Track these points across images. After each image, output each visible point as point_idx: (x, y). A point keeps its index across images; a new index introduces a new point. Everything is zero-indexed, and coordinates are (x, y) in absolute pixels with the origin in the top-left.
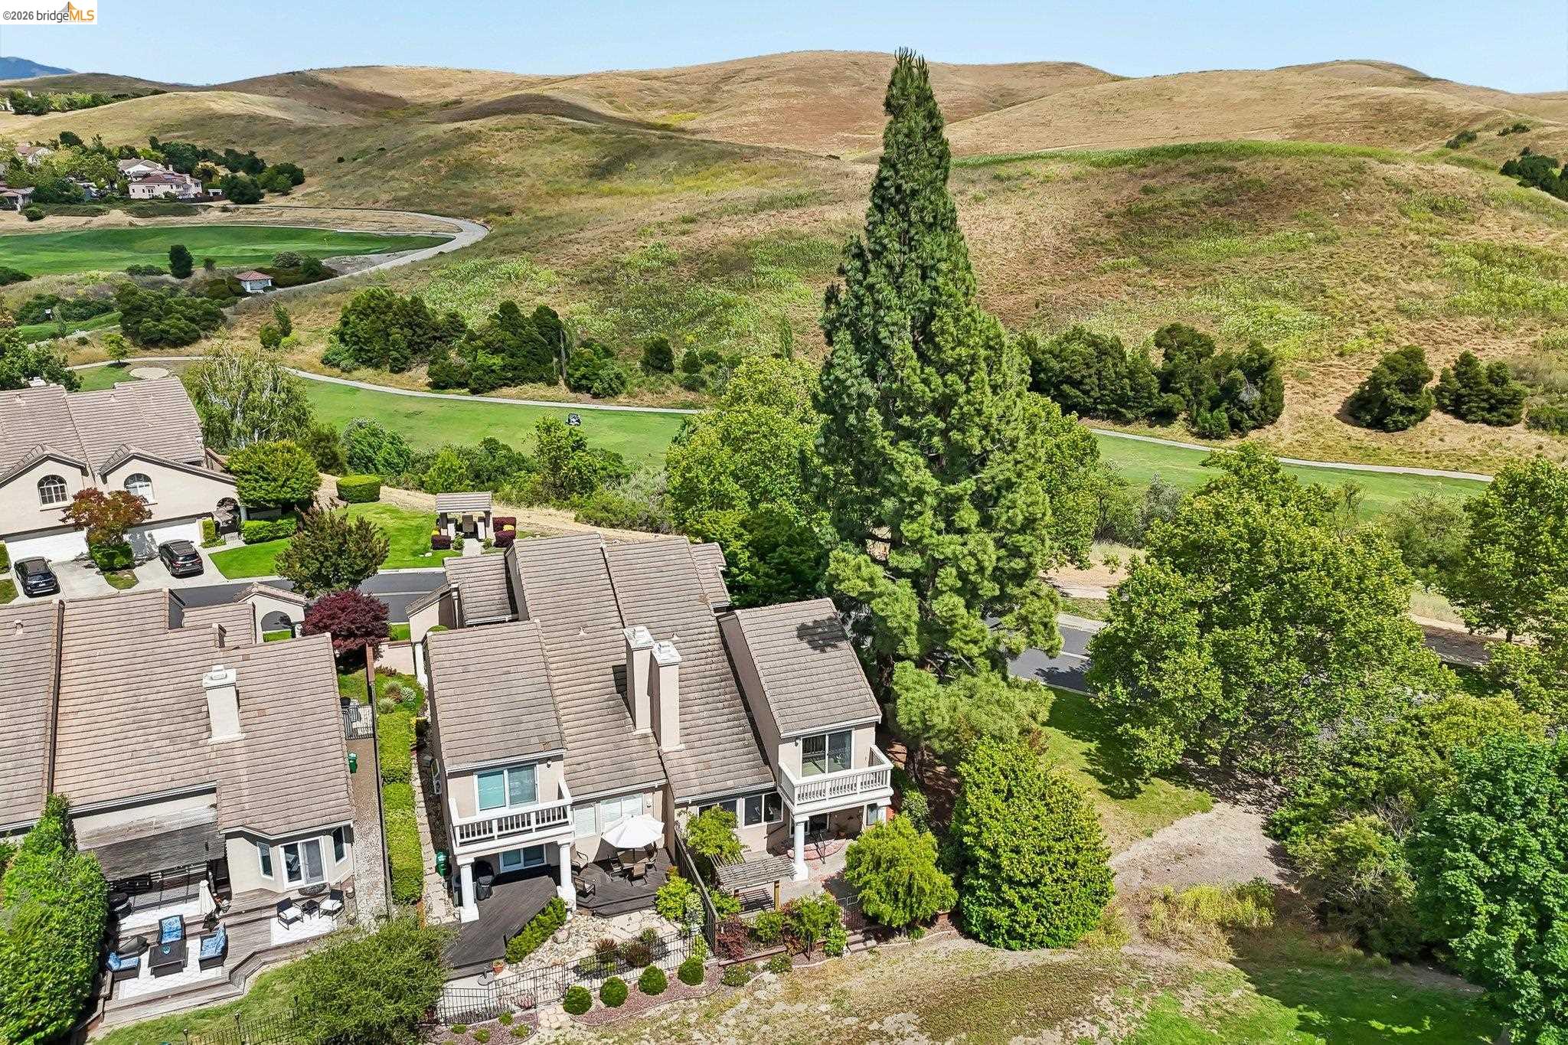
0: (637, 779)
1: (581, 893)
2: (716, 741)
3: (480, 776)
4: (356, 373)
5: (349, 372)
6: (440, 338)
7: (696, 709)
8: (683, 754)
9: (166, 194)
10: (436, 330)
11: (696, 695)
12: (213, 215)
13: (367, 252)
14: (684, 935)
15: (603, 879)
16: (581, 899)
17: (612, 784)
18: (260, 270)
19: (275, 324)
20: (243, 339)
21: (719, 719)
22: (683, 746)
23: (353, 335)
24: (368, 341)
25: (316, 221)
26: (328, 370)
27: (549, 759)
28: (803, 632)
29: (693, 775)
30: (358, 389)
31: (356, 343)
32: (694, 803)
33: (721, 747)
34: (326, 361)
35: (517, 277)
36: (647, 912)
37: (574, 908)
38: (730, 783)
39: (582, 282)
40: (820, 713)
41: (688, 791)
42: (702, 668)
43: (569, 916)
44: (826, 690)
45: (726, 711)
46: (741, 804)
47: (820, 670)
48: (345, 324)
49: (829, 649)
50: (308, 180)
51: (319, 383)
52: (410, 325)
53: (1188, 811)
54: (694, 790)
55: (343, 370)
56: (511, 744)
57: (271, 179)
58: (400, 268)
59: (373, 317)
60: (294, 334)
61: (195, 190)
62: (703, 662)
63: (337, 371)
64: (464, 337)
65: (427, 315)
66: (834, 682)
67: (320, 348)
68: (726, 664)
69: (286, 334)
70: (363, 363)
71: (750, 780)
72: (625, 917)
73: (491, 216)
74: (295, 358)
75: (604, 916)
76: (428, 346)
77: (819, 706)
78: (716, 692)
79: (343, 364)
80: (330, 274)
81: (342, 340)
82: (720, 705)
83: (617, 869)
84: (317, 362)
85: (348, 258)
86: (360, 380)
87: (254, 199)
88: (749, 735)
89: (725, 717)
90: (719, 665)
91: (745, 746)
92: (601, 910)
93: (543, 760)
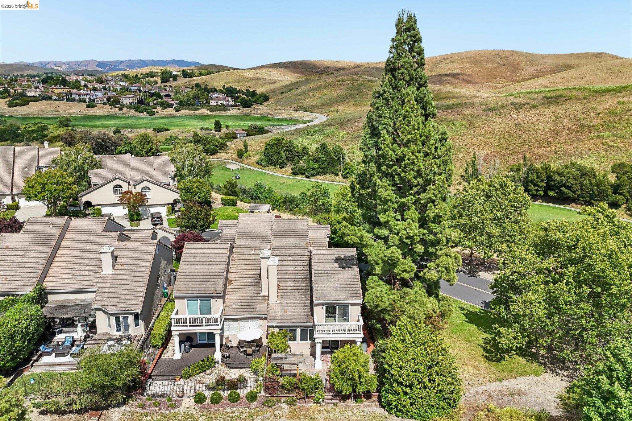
0: (255, 313)
1: (223, 357)
2: (293, 302)
3: (188, 301)
4: (267, 168)
5: (265, 167)
6: (298, 156)
7: (289, 288)
8: (276, 306)
9: (222, 104)
10: (297, 153)
11: (291, 282)
12: (234, 111)
13: (282, 125)
14: (256, 381)
15: (237, 353)
16: (224, 359)
17: (244, 313)
18: (243, 130)
19: (243, 148)
20: (232, 153)
21: (297, 294)
22: (278, 302)
23: (268, 153)
24: (272, 156)
25: (268, 114)
26: (258, 166)
27: (216, 297)
28: (338, 260)
29: (278, 315)
30: (266, 173)
31: (268, 157)
32: (276, 327)
33: (294, 305)
34: (258, 163)
35: (332, 135)
36: (247, 369)
37: (220, 362)
38: (293, 321)
39: (356, 137)
40: (335, 295)
41: (274, 321)
42: (297, 272)
43: (216, 365)
44: (341, 286)
45: (302, 291)
46: (298, 331)
47: (340, 277)
48: (266, 149)
49: (347, 269)
50: (270, 100)
51: (254, 170)
52: (288, 151)
53: (527, 373)
54: (277, 321)
55: (263, 166)
56: (201, 289)
57: (257, 99)
58: (291, 131)
59: (275, 147)
60: (249, 153)
61: (232, 103)
62: (298, 269)
63: (261, 166)
64: (307, 156)
65: (294, 147)
66: (345, 283)
67: (257, 158)
68: (308, 272)
69: (246, 152)
70: (270, 164)
71: (302, 321)
72: (239, 369)
73: (330, 113)
74: (248, 161)
75: (231, 368)
76: (294, 159)
77: (335, 292)
78: (300, 282)
79: (263, 164)
80: (267, 132)
81: (265, 155)
82: (300, 288)
83: (242, 349)
84: (255, 163)
85: (275, 127)
86: (268, 170)
87: (250, 106)
88: (308, 302)
89: (300, 293)
90: (305, 272)
91: (305, 306)
92: (229, 365)
93: (214, 298)
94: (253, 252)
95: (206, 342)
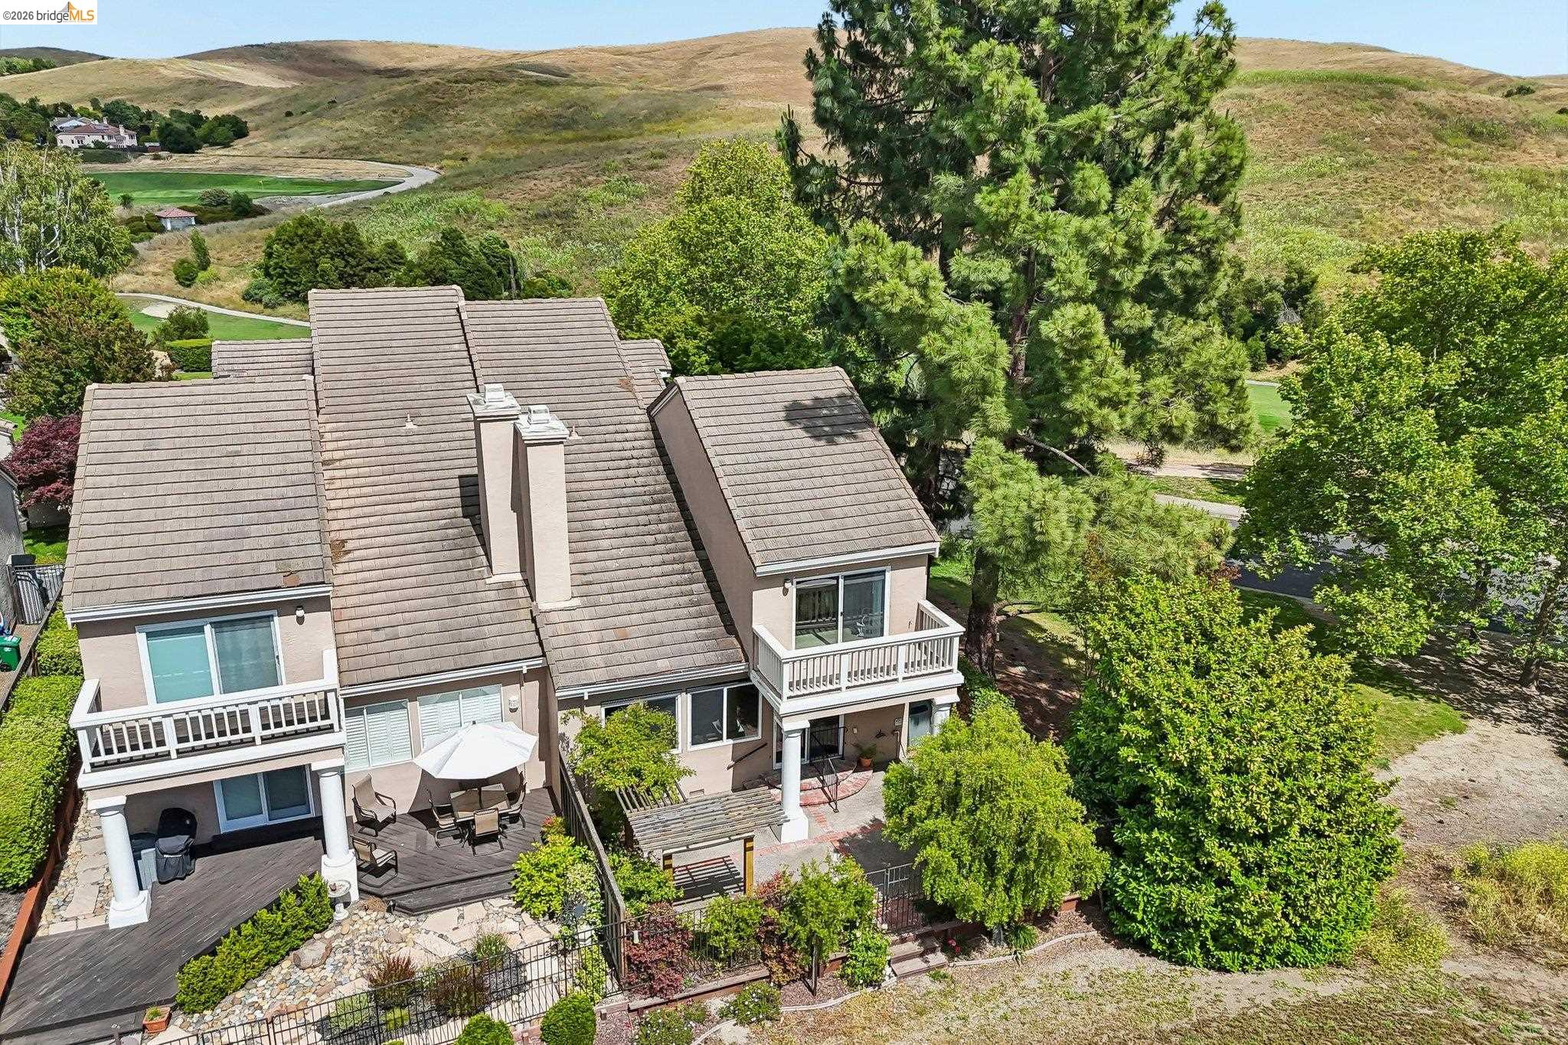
0: (488, 657)
1: (368, 869)
2: (640, 594)
3: (149, 635)
4: (281, 310)
5: (273, 307)
6: (376, 270)
7: (605, 543)
8: (576, 614)
9: (96, 143)
10: (371, 261)
12: (145, 163)
13: (307, 194)
14: (562, 948)
15: (422, 841)
16: (370, 879)
17: (437, 664)
18: (183, 208)
19: (190, 255)
20: (156, 274)
21: (646, 560)
22: (576, 602)
23: (277, 266)
24: (294, 272)
25: (254, 168)
26: (249, 306)
27: (299, 604)
28: (795, 413)
29: (593, 650)
30: (281, 325)
31: (280, 276)
32: (595, 699)
33: (648, 605)
34: (247, 297)
35: (466, 210)
36: (497, 903)
37: (355, 896)
38: (662, 665)
39: (537, 216)
40: (830, 536)
41: (584, 677)
42: (621, 482)
43: (341, 913)
44: (839, 501)
45: (660, 548)
46: (684, 703)
47: (825, 471)
48: (270, 255)
49: (841, 439)
50: (252, 134)
51: (237, 318)
52: (341, 255)
53: (1433, 731)
54: (595, 675)
55: (266, 306)
56: (216, 573)
57: (212, 131)
58: (338, 206)
59: (299, 246)
60: (212, 269)
61: (129, 142)
62: (621, 473)
63: (260, 307)
64: (403, 268)
65: (361, 243)
67: (242, 284)
68: (663, 478)
69: (204, 266)
70: (290, 298)
71: (699, 659)
72: (453, 913)
73: (445, 162)
74: (213, 293)
75: (410, 911)
76: (364, 277)
77: (827, 525)
78: (642, 519)
79: (266, 299)
80: (260, 211)
81: (267, 274)
82: (650, 539)
83: (446, 822)
84: (237, 298)
85: (284, 199)
86: (284, 316)
87: (190, 149)
88: (700, 587)
89: (658, 559)
90: (650, 479)
91: (694, 604)
92: (406, 901)
93: (287, 607)
94: (410, 426)
95: (261, 820)
